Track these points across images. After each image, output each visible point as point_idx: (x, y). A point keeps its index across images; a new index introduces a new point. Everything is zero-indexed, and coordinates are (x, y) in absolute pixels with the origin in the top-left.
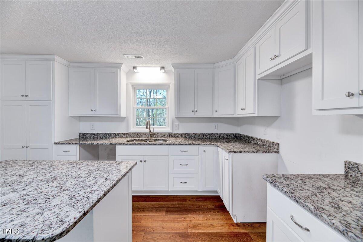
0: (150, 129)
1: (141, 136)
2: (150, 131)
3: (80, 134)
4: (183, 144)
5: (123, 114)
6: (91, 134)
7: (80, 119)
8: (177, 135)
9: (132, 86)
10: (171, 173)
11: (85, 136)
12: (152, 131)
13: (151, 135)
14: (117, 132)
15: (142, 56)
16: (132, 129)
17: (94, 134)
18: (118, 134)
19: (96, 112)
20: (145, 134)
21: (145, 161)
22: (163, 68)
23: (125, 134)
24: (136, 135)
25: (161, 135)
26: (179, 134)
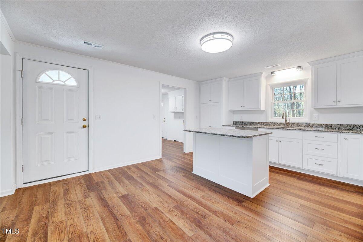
0: (286, 119)
1: (278, 125)
2: (286, 121)
3: (234, 122)
4: (318, 131)
5: (263, 107)
6: (240, 122)
7: (234, 112)
8: (316, 125)
9: (271, 86)
10: (305, 154)
11: (237, 123)
12: (288, 121)
13: (287, 124)
14: (258, 121)
15: (278, 65)
16: (270, 119)
17: (242, 122)
18: (259, 123)
19: (244, 108)
20: (282, 123)
21: (280, 141)
22: (300, 67)
23: (264, 123)
24: (274, 124)
25: (298, 125)
26: (318, 124)
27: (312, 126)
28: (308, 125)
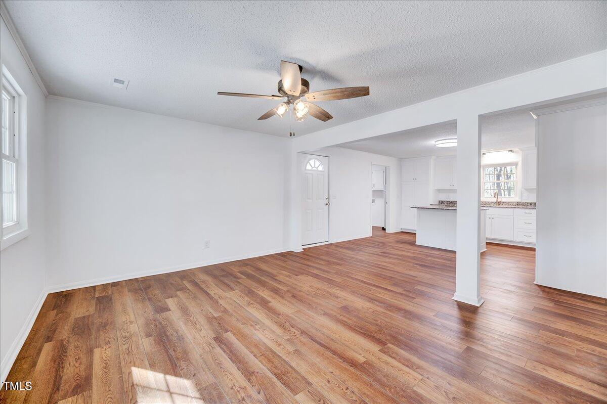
0: (497, 198)
1: (490, 204)
2: (497, 200)
3: (439, 201)
7: (439, 191)
10: (515, 228)
11: (443, 202)
12: (499, 200)
13: (499, 203)
17: (449, 201)
19: (454, 187)
20: (493, 202)
22: (511, 151)
24: (485, 203)
25: (509, 203)
26: (528, 203)
27: (523, 204)
28: (518, 204)
